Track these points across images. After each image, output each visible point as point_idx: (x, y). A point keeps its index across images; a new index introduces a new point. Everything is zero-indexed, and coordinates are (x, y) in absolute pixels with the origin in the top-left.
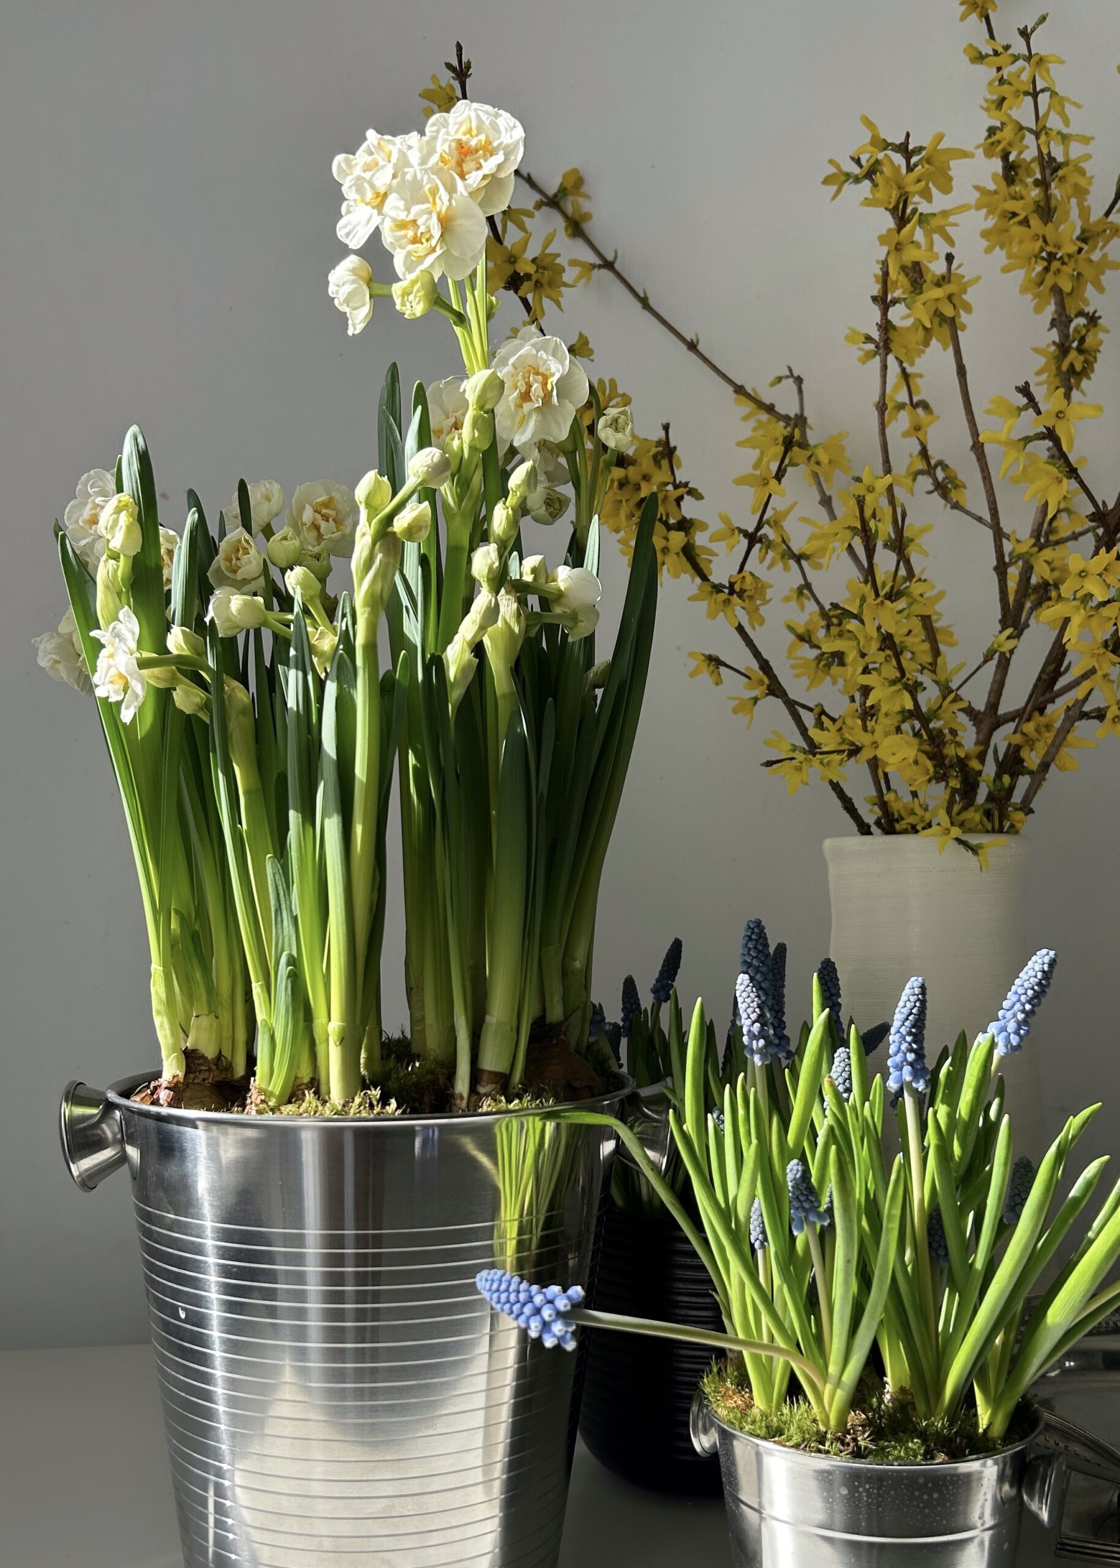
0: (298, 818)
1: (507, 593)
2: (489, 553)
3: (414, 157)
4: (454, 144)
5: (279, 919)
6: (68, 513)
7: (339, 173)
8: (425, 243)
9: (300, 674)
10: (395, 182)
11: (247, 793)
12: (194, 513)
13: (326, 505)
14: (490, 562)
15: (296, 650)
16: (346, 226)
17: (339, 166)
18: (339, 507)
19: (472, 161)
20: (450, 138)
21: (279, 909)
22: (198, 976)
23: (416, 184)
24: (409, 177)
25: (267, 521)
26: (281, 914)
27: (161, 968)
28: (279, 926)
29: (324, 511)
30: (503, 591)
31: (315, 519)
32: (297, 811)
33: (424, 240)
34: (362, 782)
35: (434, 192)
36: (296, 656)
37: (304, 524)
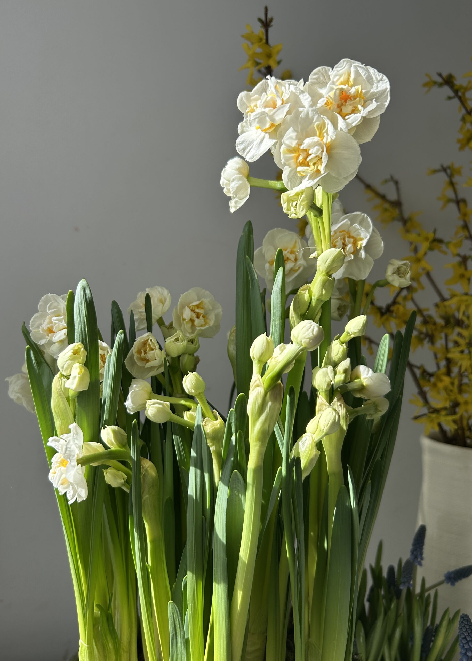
0: (193, 578)
1: (339, 400)
2: (327, 374)
3: (306, 100)
4: (338, 92)
5: (175, 642)
6: (32, 322)
7: (241, 105)
8: (312, 167)
9: (199, 471)
10: (289, 117)
11: (153, 541)
12: (121, 334)
13: (198, 306)
14: (328, 380)
15: (196, 453)
16: (243, 142)
17: (242, 100)
18: (206, 306)
19: (350, 105)
20: (335, 87)
21: (175, 635)
22: (111, 645)
23: (308, 120)
24: (302, 115)
25: (160, 316)
26: (176, 638)
27: (87, 645)
28: (175, 646)
29: (197, 310)
30: (335, 399)
31: (192, 316)
32: (193, 572)
33: (311, 164)
34: (245, 563)
35: (322, 127)
36: (196, 458)
37: (184, 320)
